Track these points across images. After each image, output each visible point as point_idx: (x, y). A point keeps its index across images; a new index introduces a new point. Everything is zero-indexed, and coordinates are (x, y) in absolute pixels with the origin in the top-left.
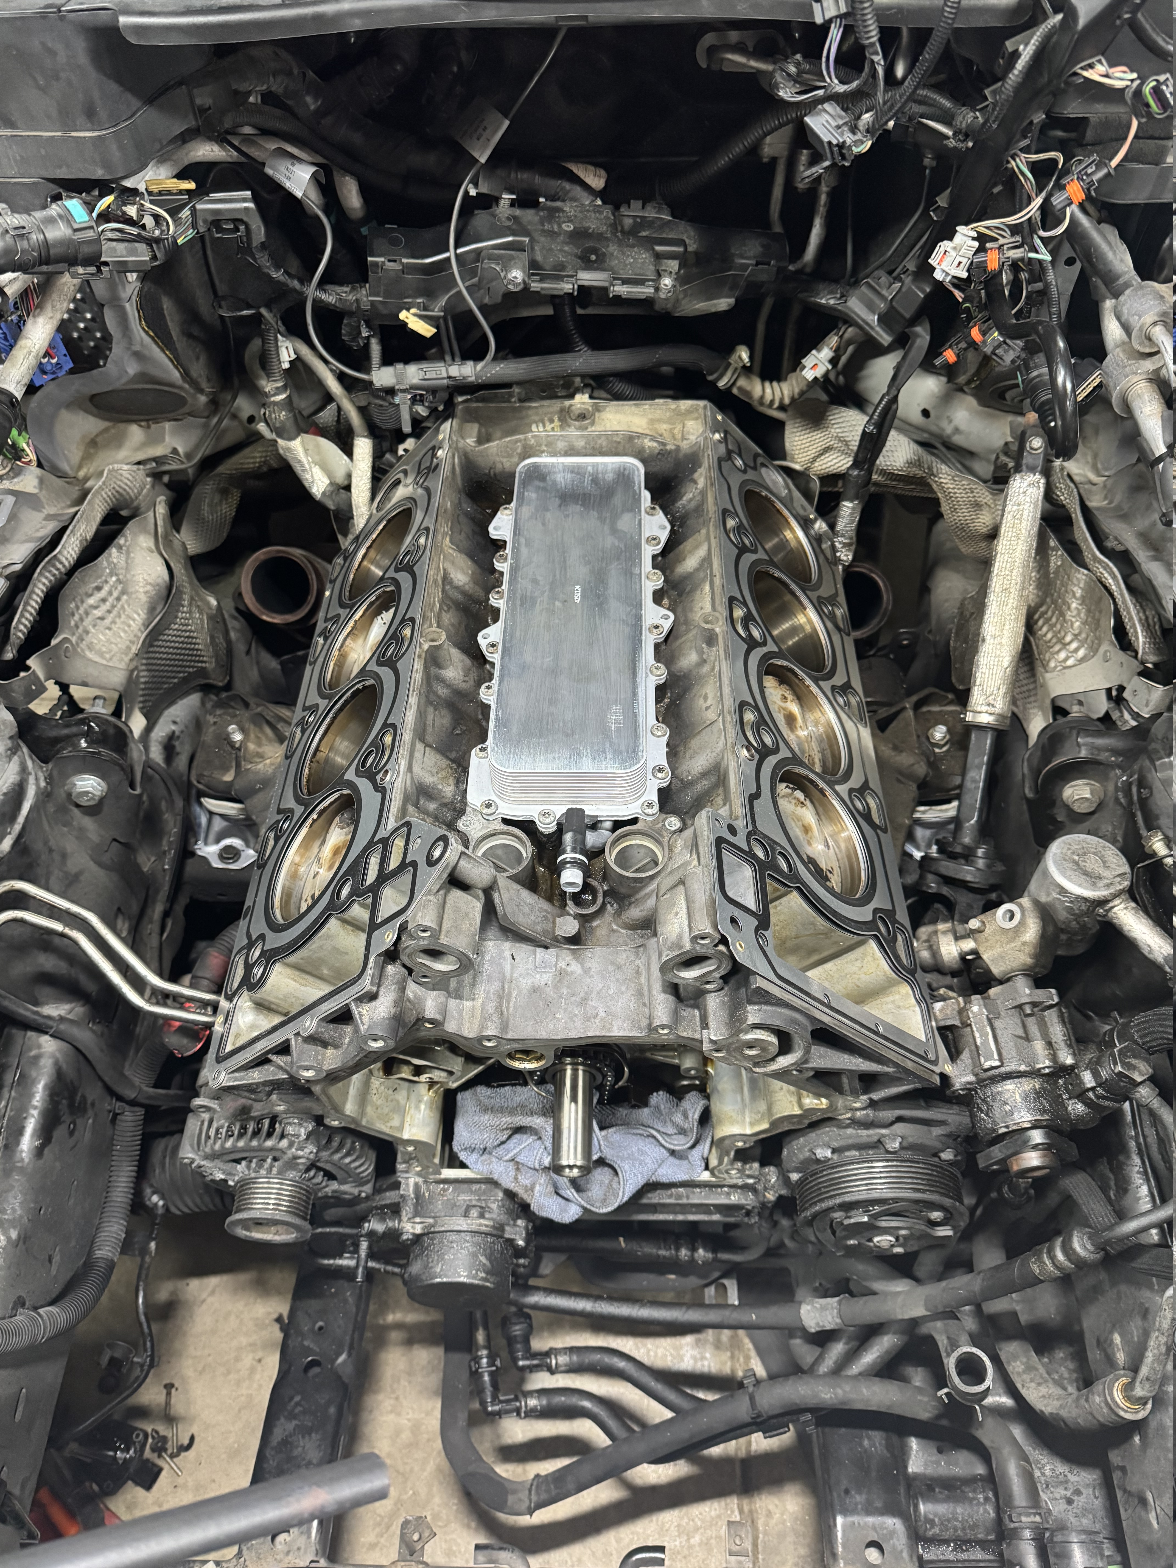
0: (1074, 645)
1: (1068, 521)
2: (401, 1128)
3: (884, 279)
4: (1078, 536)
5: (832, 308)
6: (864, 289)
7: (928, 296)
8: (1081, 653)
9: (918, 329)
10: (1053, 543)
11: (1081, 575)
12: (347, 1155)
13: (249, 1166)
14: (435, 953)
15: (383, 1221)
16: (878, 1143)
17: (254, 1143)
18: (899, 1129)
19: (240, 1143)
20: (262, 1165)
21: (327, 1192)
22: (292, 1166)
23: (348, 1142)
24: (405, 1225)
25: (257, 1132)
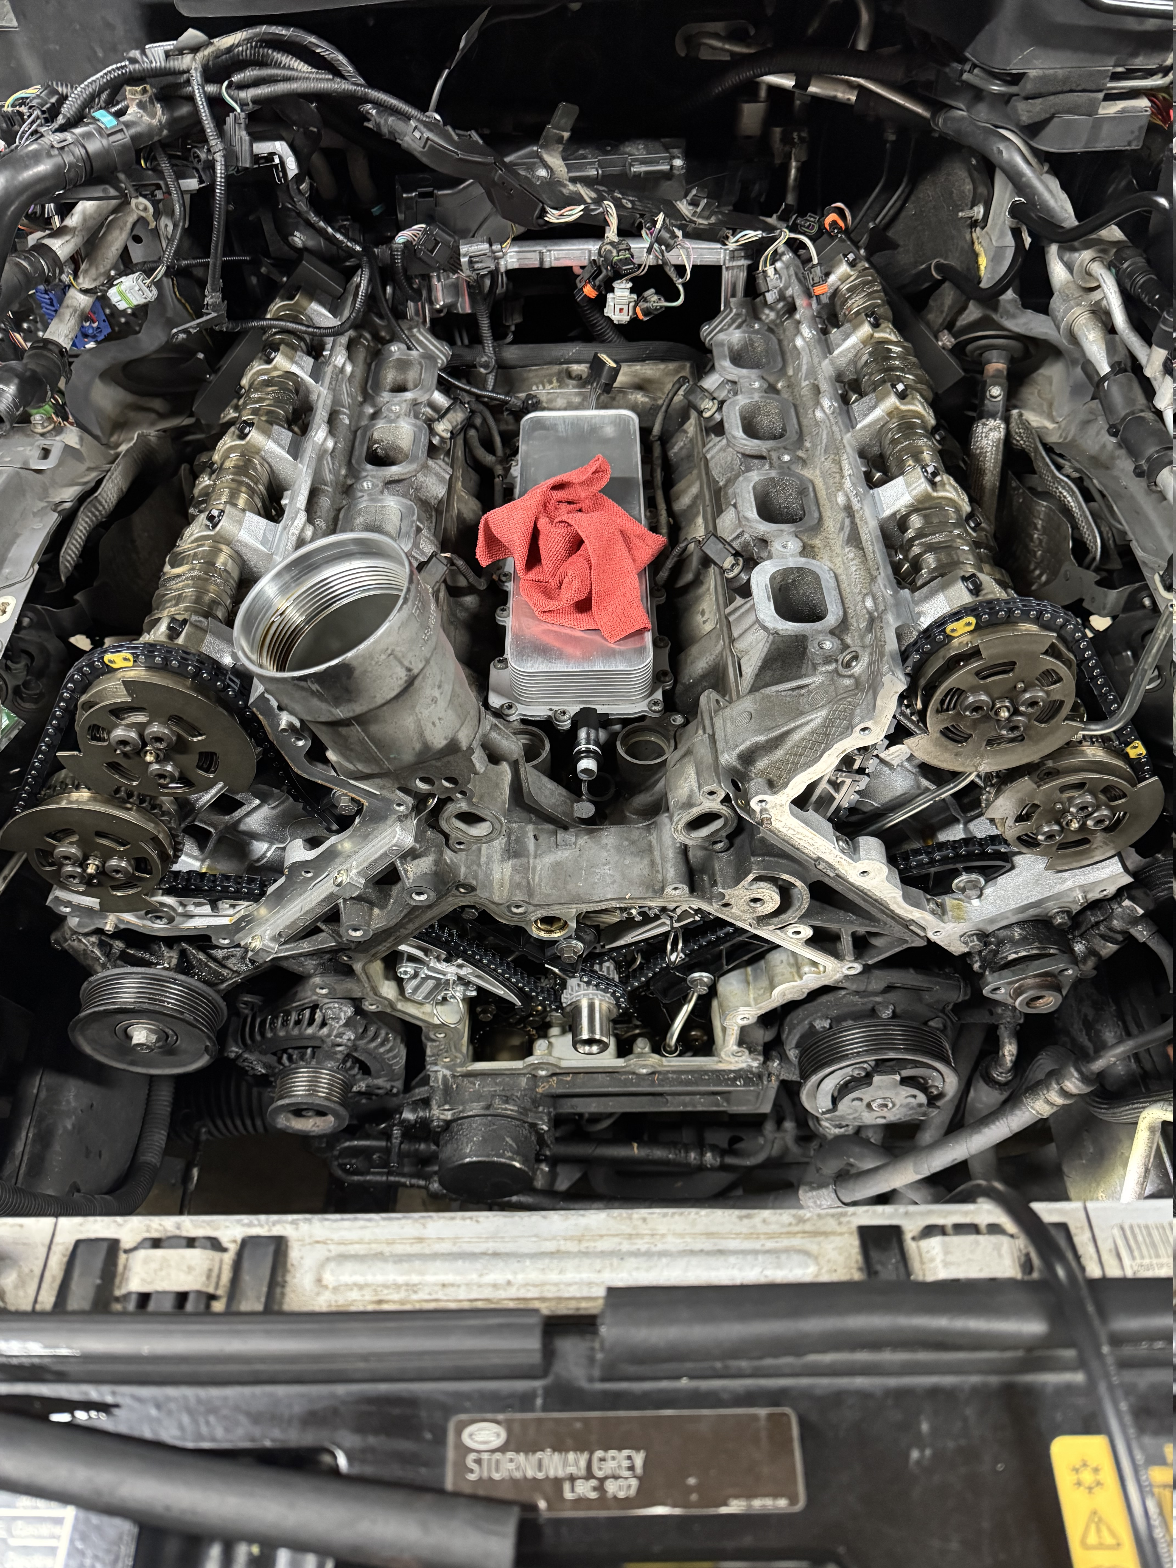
8: (1044, 578)
10: (1016, 483)
11: (1042, 507)
12: (382, 1044)
13: (290, 1058)
14: (470, 818)
15: (414, 1110)
16: (873, 1013)
17: (296, 1032)
18: (892, 996)
19: (282, 1034)
20: (302, 1057)
21: (361, 1086)
22: (331, 1056)
23: (383, 1033)
24: (436, 1112)
25: (298, 1022)
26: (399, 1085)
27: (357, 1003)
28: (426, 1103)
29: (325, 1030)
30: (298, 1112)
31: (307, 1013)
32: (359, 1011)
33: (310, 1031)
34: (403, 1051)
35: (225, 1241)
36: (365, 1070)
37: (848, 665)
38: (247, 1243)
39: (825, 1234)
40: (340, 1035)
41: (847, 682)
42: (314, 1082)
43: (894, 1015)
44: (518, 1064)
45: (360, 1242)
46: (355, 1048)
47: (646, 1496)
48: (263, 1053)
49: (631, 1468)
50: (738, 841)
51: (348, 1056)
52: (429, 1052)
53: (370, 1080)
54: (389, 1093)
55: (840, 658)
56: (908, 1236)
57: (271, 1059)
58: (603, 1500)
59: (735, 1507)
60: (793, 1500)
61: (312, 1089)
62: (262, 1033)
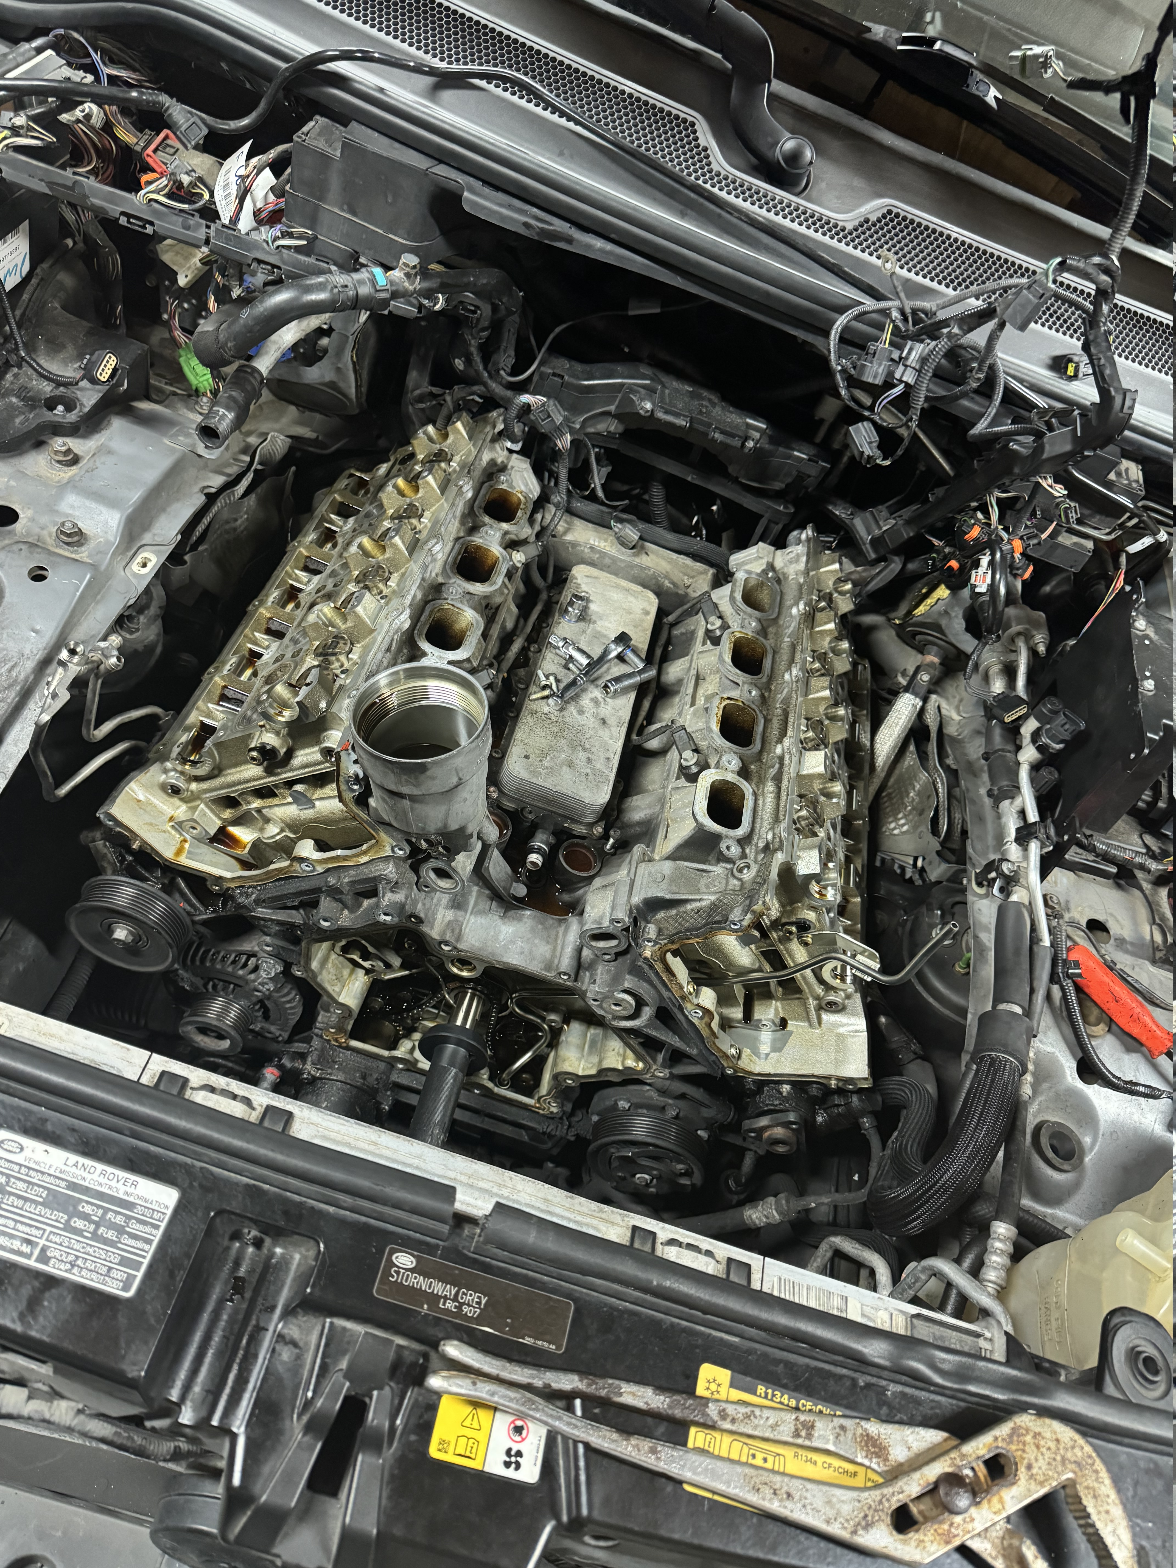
0: (902, 821)
1: (928, 738)
2: (339, 994)
3: (885, 513)
4: (930, 749)
5: (841, 520)
6: (868, 515)
7: (910, 539)
8: (905, 828)
9: (896, 558)
10: (912, 748)
11: (924, 776)
12: (289, 1002)
13: (215, 987)
14: (442, 874)
15: (292, 1059)
16: (663, 1109)
17: (230, 969)
18: (681, 1103)
19: (219, 966)
20: (225, 989)
21: (257, 1027)
22: (248, 996)
23: (293, 993)
24: (308, 1066)
25: (234, 962)
26: (286, 1035)
27: (288, 966)
28: (303, 1056)
29: (252, 976)
30: (204, 1030)
31: (244, 958)
32: (287, 972)
33: (241, 972)
34: (299, 1010)
35: (255, 1104)
36: (266, 1017)
37: (740, 871)
38: (269, 1109)
39: (613, 1223)
40: (263, 984)
41: (736, 882)
42: (225, 1010)
43: (677, 1117)
44: (386, 1053)
45: (338, 1132)
46: (269, 997)
47: (479, 1320)
48: (195, 974)
49: (479, 1303)
50: (620, 960)
51: (261, 1001)
52: (320, 1018)
53: (266, 1025)
54: (275, 1040)
55: (738, 863)
56: (659, 1241)
57: (199, 982)
58: (459, 1314)
59: (528, 1341)
60: (558, 1347)
61: (221, 1016)
62: (203, 960)
